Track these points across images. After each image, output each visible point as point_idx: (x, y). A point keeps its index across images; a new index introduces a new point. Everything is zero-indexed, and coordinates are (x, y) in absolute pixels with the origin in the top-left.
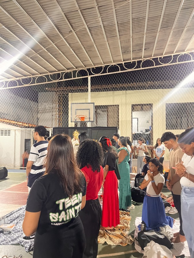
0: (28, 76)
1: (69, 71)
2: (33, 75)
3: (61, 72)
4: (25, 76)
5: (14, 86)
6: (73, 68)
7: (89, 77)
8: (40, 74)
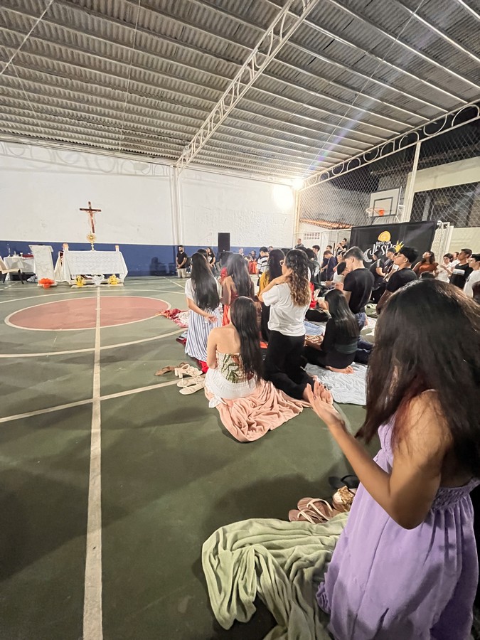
0: (339, 162)
1: (389, 141)
2: (345, 159)
3: (378, 146)
4: (337, 163)
5: (325, 179)
6: (395, 135)
7: (419, 144)
8: (353, 156)
